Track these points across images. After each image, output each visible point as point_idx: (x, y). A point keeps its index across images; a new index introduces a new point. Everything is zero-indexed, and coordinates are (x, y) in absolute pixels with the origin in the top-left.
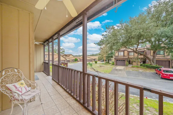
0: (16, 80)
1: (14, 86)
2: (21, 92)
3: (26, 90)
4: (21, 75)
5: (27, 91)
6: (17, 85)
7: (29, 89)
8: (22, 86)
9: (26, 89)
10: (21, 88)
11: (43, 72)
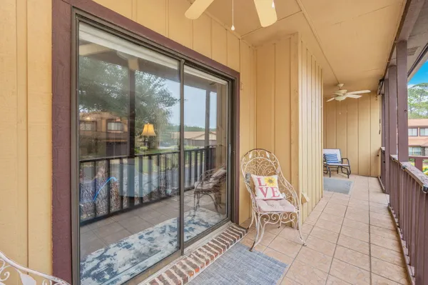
0: (267, 172)
1: (259, 180)
2: (265, 195)
3: (274, 196)
4: (277, 166)
5: (274, 198)
6: (264, 179)
7: (281, 197)
8: (270, 185)
9: (273, 192)
10: (267, 188)
11: (377, 177)
